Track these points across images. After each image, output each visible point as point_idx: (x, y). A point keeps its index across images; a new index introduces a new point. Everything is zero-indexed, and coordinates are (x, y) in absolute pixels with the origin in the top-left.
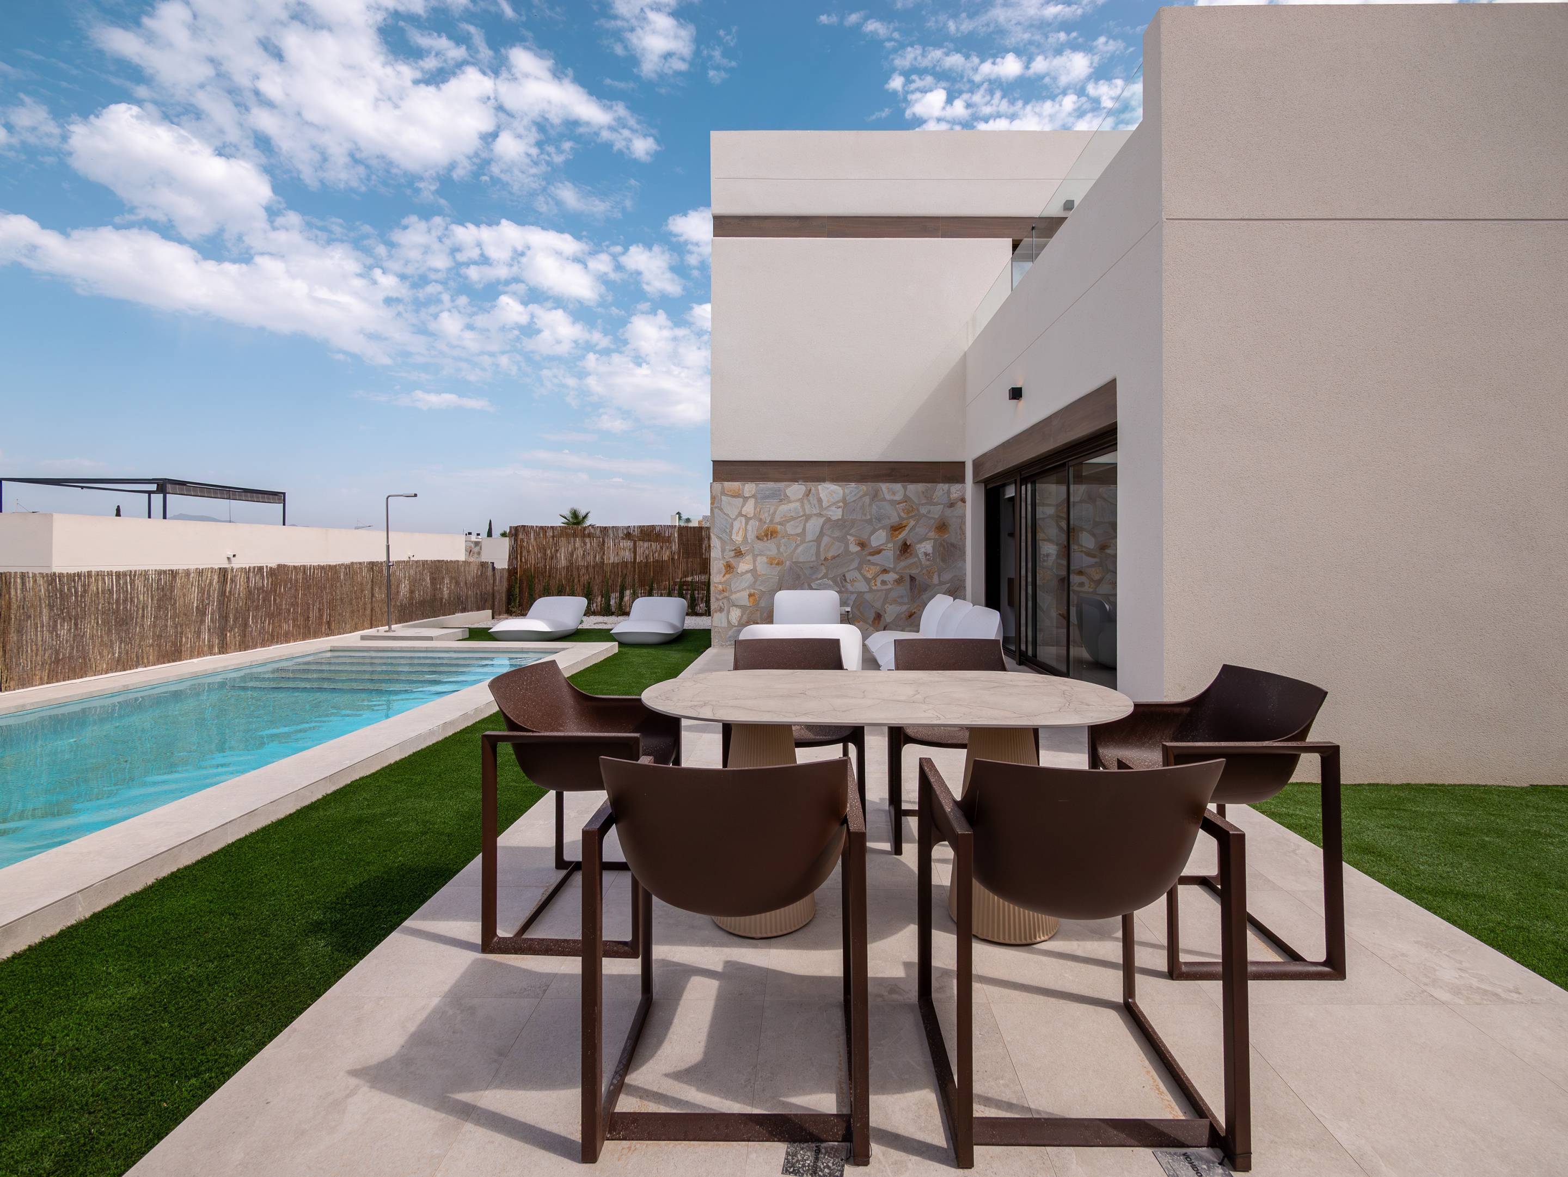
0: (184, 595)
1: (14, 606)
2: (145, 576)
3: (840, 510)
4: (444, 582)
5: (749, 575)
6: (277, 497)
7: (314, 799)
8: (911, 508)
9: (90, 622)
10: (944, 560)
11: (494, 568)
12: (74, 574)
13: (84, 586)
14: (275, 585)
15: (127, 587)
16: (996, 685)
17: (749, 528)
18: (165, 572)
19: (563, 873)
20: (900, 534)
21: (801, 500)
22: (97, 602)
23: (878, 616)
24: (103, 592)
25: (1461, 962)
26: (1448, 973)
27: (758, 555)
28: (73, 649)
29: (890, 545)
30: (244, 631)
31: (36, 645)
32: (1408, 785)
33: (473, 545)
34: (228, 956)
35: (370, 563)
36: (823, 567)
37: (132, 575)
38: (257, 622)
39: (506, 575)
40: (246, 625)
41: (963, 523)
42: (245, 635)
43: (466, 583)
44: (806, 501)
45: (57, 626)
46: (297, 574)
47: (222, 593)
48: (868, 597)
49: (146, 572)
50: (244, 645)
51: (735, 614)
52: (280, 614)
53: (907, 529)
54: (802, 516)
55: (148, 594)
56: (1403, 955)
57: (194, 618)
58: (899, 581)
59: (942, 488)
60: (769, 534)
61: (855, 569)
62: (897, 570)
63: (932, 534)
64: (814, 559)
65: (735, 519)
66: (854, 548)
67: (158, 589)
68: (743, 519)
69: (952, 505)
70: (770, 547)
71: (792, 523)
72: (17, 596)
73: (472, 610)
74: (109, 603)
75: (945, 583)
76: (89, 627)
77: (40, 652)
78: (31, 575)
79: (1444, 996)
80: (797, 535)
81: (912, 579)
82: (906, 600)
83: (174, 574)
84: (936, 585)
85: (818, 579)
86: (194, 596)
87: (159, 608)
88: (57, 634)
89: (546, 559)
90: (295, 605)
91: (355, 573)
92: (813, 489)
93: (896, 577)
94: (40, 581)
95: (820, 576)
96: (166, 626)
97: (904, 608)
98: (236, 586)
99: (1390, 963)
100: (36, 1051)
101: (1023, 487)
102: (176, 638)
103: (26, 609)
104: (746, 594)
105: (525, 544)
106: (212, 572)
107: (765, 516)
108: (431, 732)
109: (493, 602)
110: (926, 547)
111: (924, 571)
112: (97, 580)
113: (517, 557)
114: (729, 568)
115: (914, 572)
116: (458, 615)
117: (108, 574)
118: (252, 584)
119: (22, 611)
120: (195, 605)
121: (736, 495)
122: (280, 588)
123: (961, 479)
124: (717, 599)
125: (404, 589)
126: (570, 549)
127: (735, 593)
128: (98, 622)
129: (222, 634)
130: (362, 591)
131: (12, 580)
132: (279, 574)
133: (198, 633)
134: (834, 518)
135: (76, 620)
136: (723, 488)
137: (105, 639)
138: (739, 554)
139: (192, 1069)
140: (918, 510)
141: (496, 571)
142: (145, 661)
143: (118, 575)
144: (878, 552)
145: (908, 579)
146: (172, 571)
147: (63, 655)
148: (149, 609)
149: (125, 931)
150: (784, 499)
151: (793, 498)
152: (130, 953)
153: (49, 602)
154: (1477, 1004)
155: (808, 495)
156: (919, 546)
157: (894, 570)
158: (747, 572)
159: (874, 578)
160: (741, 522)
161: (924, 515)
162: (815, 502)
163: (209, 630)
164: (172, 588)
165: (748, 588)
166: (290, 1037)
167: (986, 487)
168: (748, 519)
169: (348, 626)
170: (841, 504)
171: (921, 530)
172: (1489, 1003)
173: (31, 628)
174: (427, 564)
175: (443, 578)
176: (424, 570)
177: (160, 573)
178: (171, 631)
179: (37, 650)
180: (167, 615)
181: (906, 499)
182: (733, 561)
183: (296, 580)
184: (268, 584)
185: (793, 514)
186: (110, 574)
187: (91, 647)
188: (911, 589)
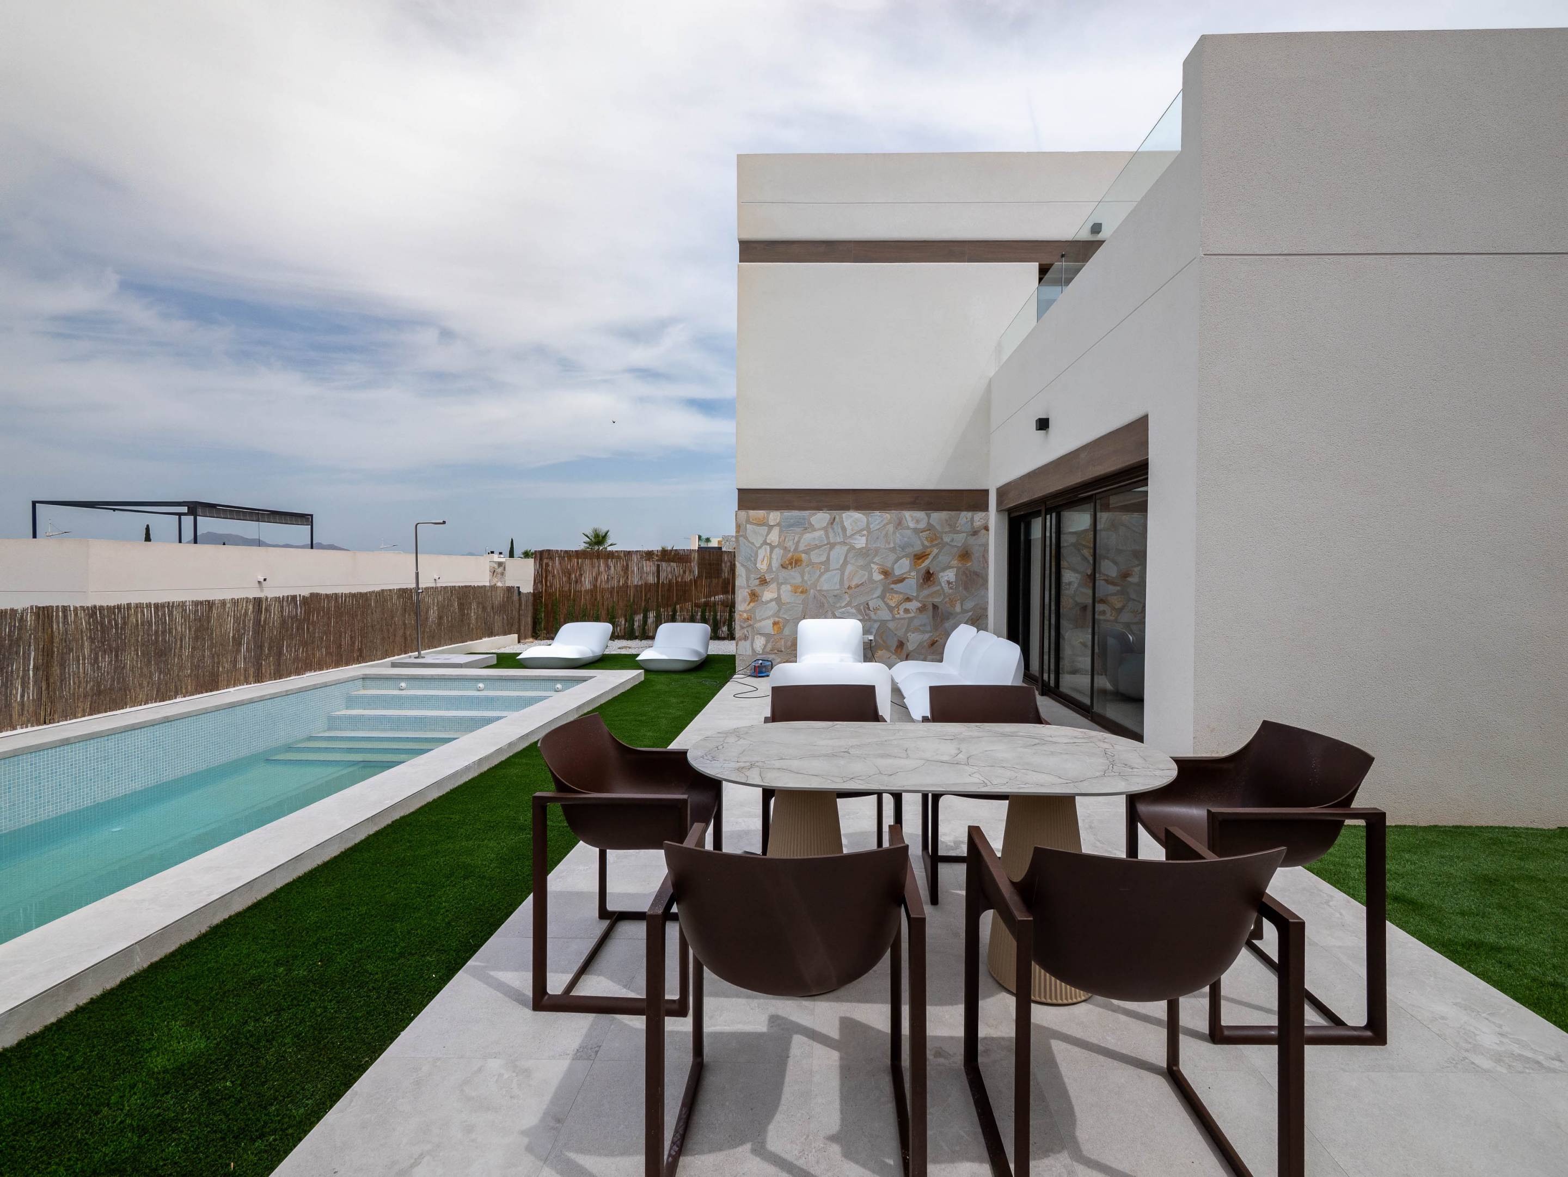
0: (221, 625)
1: (56, 640)
2: (182, 606)
3: (864, 538)
4: (471, 607)
5: (774, 603)
6: (305, 519)
7: (357, 841)
8: (934, 536)
9: (130, 654)
10: (966, 588)
11: (519, 593)
12: (114, 606)
13: (124, 618)
14: (308, 613)
15: (165, 620)
16: (1037, 741)
17: (774, 556)
18: (201, 603)
19: (606, 923)
20: (923, 562)
21: (825, 529)
22: (136, 633)
23: (901, 645)
24: (142, 624)
25: (1500, 1026)
26: (1488, 1039)
27: (782, 583)
28: (114, 681)
29: (913, 574)
30: (279, 660)
31: (79, 677)
32: (1436, 826)
33: (496, 566)
34: (284, 1010)
35: (400, 590)
36: (847, 596)
37: (170, 606)
38: (291, 651)
39: (531, 598)
40: (280, 653)
41: (986, 551)
42: (279, 664)
43: (493, 607)
44: (830, 530)
45: (98, 658)
46: (329, 602)
47: (257, 622)
48: (891, 625)
49: (184, 603)
50: (279, 674)
51: (759, 643)
52: (313, 642)
53: (931, 557)
54: (825, 545)
55: (186, 625)
56: (1443, 1018)
57: (230, 648)
58: (922, 610)
59: (965, 516)
60: (793, 562)
61: (878, 597)
62: (920, 599)
63: (955, 563)
64: (838, 587)
65: (760, 547)
66: (878, 577)
67: (195, 620)
68: (768, 547)
69: (975, 533)
70: (794, 576)
71: (816, 551)
72: (59, 630)
73: (498, 635)
74: (148, 635)
75: (967, 611)
76: (129, 658)
77: (83, 685)
78: (72, 609)
79: (1486, 1064)
80: (821, 563)
81: (935, 607)
82: (928, 628)
83: (210, 604)
84: (959, 614)
85: (841, 607)
86: (230, 625)
87: (196, 638)
88: (98, 666)
89: (570, 584)
90: (327, 633)
91: (386, 601)
92: (837, 517)
93: (919, 605)
94: (81, 614)
95: (843, 605)
96: (204, 657)
97: (927, 636)
98: (270, 615)
99: (1430, 1026)
100: (105, 1110)
101: (1048, 517)
102: (213, 666)
103: (68, 642)
104: (769, 622)
105: (550, 568)
106: (247, 602)
107: (790, 544)
108: (467, 768)
109: (519, 626)
110: (949, 575)
111: (947, 599)
112: (136, 613)
113: (542, 581)
114: (754, 596)
115: (937, 600)
116: (485, 640)
117: (147, 606)
118: (286, 613)
119: (64, 644)
120: (231, 635)
121: (762, 523)
122: (313, 616)
123: (985, 508)
124: (742, 628)
125: (433, 614)
126: (594, 574)
127: (760, 621)
128: (138, 654)
129: (258, 663)
130: (393, 618)
131: (55, 614)
132: (312, 602)
133: (235, 662)
134: (858, 546)
135: (118, 651)
136: (748, 517)
137: (145, 670)
138: (763, 582)
139: (257, 1131)
140: (942, 539)
141: (521, 595)
142: (184, 691)
143: (157, 606)
144: (901, 580)
145: (931, 608)
146: (209, 602)
147: (104, 686)
148: (187, 639)
149: (183, 983)
150: (809, 528)
151: (817, 526)
152: (189, 1006)
153: (91, 635)
154: (1520, 1072)
155: (832, 524)
156: (941, 574)
157: (916, 598)
158: (771, 600)
159: (898, 606)
160: (766, 550)
161: (947, 543)
162: (840, 530)
163: (245, 659)
164: (209, 619)
165: (773, 616)
166: (351, 1101)
167: (1009, 515)
168: (772, 548)
169: (379, 653)
170: (865, 532)
171: (943, 559)
172: (1531, 1071)
173: (73, 661)
174: (455, 590)
175: (471, 603)
176: (452, 596)
177: (196, 603)
178: (208, 661)
179: (80, 682)
180: (204, 646)
181: (930, 527)
182: (758, 590)
183: (329, 608)
184: (301, 613)
185: (817, 542)
186: (149, 605)
187: (131, 679)
188: (933, 617)
